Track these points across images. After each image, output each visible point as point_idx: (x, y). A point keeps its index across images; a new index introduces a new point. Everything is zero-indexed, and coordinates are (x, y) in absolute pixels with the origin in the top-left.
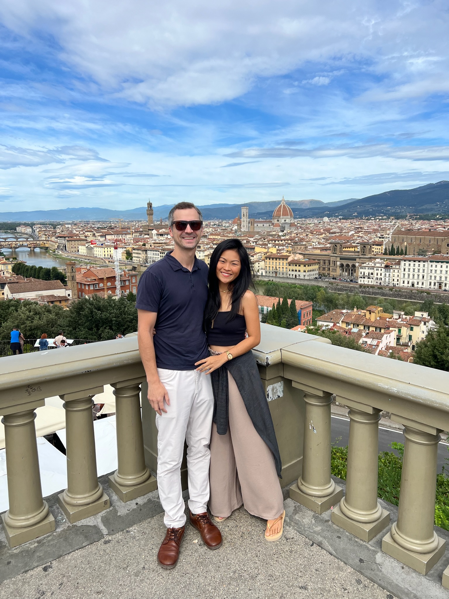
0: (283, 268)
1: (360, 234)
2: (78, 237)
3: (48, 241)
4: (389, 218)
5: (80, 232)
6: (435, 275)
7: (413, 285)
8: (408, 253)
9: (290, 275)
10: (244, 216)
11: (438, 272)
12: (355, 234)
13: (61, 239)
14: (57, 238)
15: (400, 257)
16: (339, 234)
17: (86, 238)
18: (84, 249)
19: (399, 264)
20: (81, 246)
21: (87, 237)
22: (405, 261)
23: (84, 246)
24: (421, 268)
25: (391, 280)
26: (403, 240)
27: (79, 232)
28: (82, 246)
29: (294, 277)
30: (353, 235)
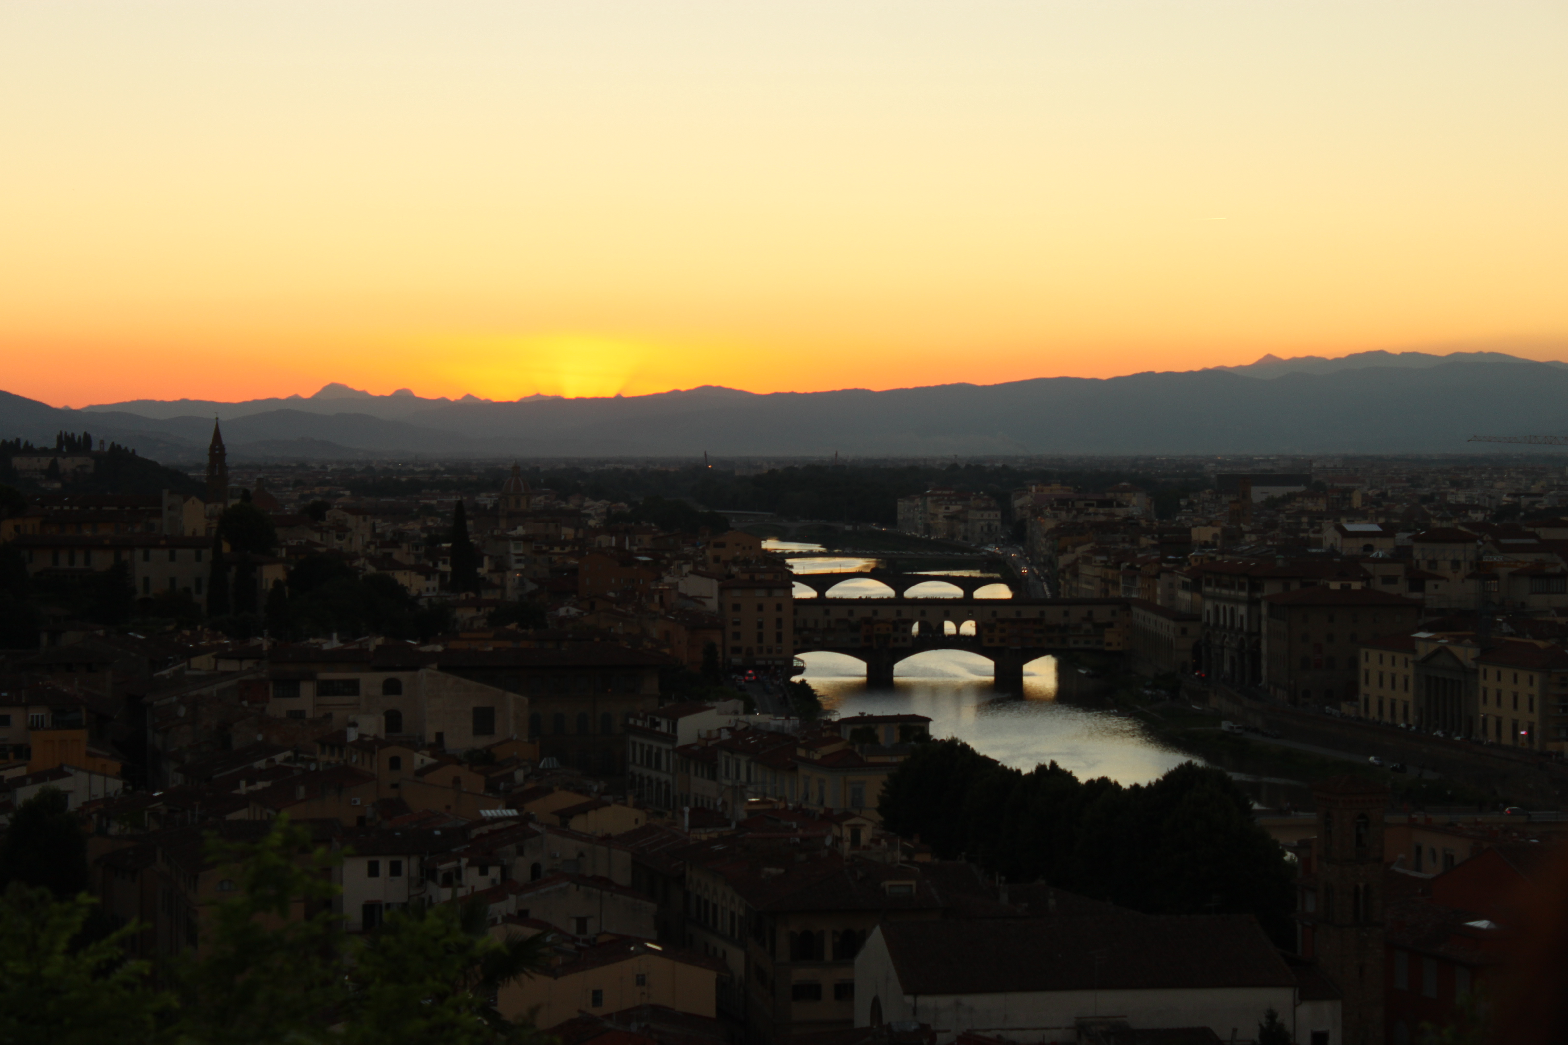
2: (1356, 585)
3: (1126, 605)
5: (1377, 542)
13: (1225, 592)
14: (1195, 586)
17: (1416, 595)
18: (1400, 681)
20: (1374, 655)
21: (1429, 584)
23: (1400, 657)
27: (1362, 542)
28: (1388, 656)
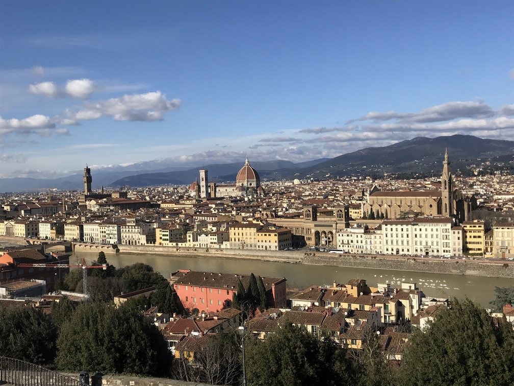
0: (250, 238)
1: (337, 197)
4: (365, 179)
6: (421, 239)
7: (398, 252)
8: (389, 217)
9: (259, 247)
10: (203, 180)
11: (424, 236)
12: (329, 197)
15: (380, 221)
16: (312, 197)
19: (380, 228)
22: (386, 225)
23: (2, 224)
24: (405, 233)
25: (373, 248)
26: (382, 202)
29: (264, 249)
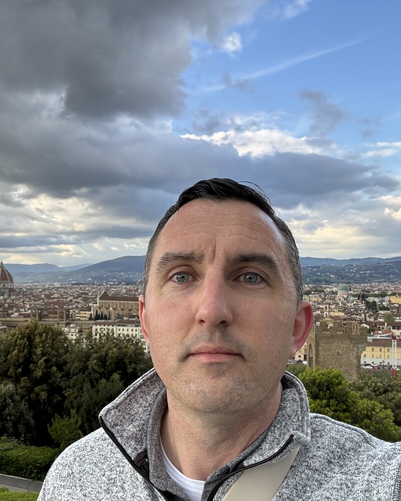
1: (79, 300)
4: (120, 283)
12: (73, 300)
16: (58, 300)
26: (109, 305)
30: (71, 301)
